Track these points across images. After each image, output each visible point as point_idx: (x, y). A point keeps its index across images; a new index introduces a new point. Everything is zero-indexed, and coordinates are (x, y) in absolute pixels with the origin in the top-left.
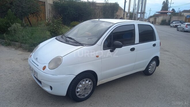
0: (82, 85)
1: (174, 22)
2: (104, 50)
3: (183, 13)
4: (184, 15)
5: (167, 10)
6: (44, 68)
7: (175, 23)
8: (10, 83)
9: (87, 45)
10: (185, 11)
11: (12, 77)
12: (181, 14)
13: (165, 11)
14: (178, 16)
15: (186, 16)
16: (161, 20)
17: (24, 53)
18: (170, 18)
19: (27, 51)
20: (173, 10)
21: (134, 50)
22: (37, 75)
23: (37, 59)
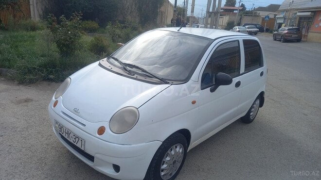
0: (170, 156)
1: (247, 26)
2: (202, 89)
3: (258, 12)
4: (260, 14)
5: (234, 6)
6: (101, 131)
7: (248, 28)
8: (10, 157)
9: (174, 82)
10: (261, 9)
11: (8, 144)
12: (256, 13)
13: (231, 6)
14: (252, 16)
15: (263, 16)
16: (227, 21)
17: (10, 87)
18: (241, 19)
19: (16, 82)
20: (243, 6)
21: (240, 85)
22: (83, 143)
23: (76, 111)
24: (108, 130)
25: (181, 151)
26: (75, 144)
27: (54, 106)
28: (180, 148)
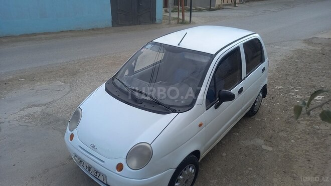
0: (183, 176)
2: (207, 110)
9: (181, 110)
21: (242, 90)
22: (105, 178)
23: (93, 147)
24: (125, 166)
25: (193, 171)
26: (97, 177)
27: (71, 140)
28: (193, 169)
